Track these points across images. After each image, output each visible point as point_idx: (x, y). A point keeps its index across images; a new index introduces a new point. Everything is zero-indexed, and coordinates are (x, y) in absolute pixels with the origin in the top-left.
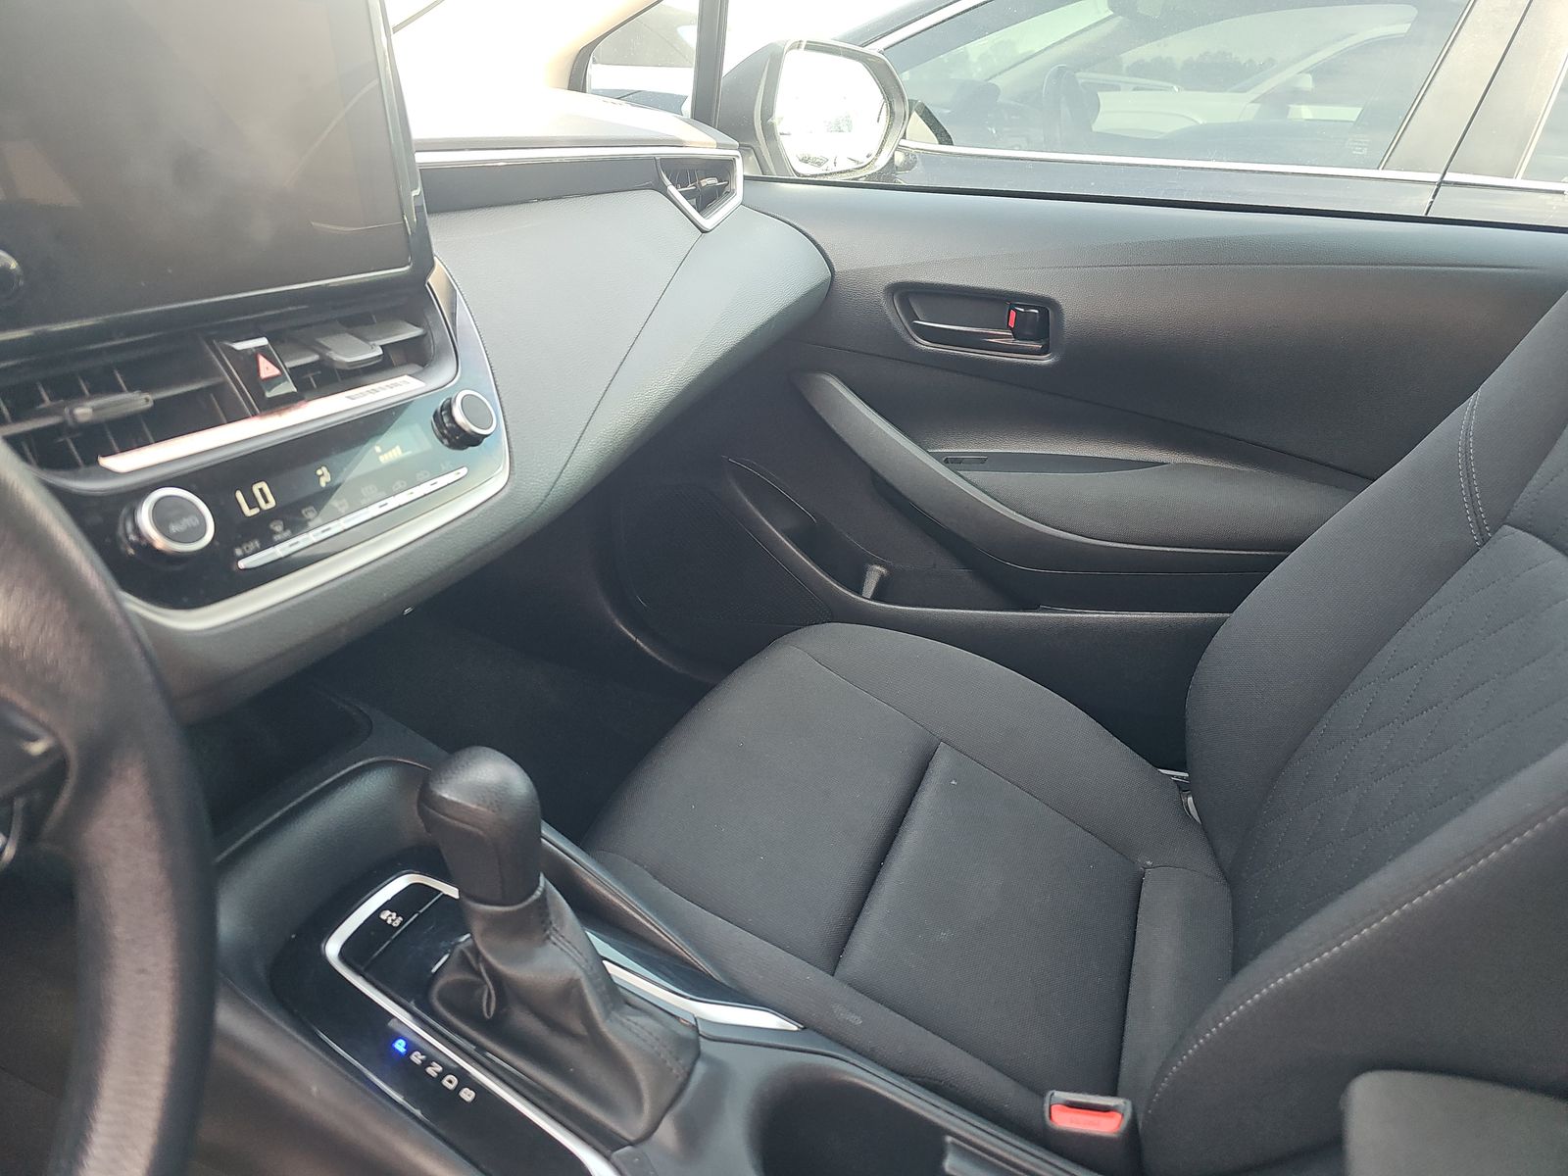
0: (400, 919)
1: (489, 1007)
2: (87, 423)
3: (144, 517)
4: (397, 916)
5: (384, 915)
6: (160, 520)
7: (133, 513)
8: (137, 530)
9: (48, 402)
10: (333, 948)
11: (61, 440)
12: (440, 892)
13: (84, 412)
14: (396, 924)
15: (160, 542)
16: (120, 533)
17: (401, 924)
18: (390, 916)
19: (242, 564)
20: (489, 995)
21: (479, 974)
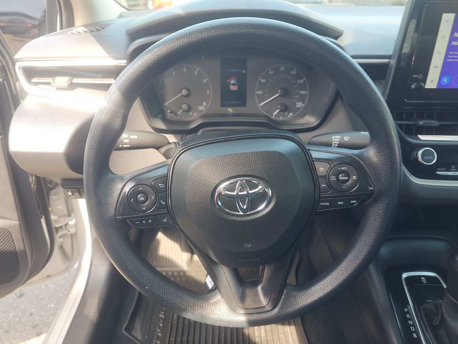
0: (426, 282)
1: (436, 323)
2: (420, 125)
3: (420, 152)
4: (426, 281)
5: (423, 278)
6: (423, 155)
7: (419, 150)
8: (417, 154)
9: (415, 117)
10: (405, 275)
11: (413, 127)
12: (442, 284)
13: (421, 123)
14: (424, 282)
15: (420, 159)
16: (413, 154)
17: (426, 284)
18: (424, 279)
19: (437, 173)
20: (437, 320)
21: (438, 312)
